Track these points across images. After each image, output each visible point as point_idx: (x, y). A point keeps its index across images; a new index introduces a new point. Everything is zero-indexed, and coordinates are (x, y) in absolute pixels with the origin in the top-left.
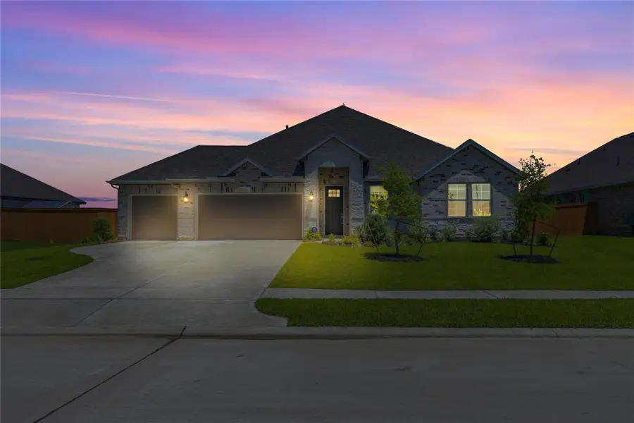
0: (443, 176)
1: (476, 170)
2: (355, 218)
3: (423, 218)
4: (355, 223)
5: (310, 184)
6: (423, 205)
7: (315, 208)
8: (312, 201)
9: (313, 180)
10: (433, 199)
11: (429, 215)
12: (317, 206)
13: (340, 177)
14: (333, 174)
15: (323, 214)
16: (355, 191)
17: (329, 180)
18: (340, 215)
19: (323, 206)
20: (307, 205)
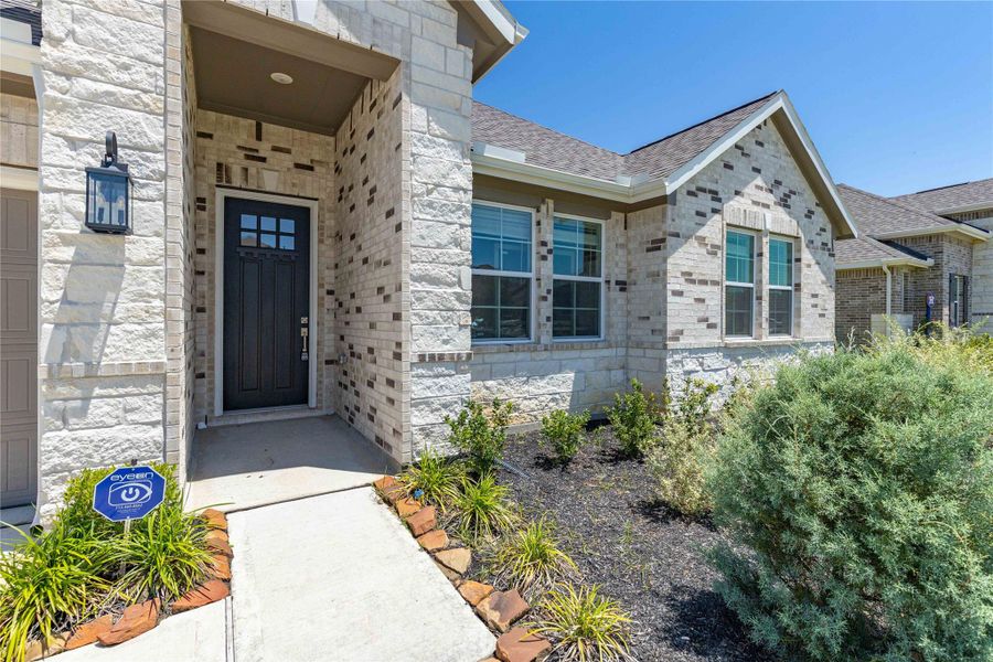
0: (715, 196)
1: (778, 194)
2: (432, 357)
3: (671, 345)
4: (429, 382)
5: (93, 100)
6: (670, 298)
7: (154, 287)
8: (121, 230)
9: (126, 67)
10: (694, 277)
11: (685, 333)
12: (167, 276)
13: (298, 166)
14: (264, 149)
15: (212, 317)
16: (430, 205)
17: (246, 170)
18: (295, 327)
19: (212, 282)
20: (74, 263)
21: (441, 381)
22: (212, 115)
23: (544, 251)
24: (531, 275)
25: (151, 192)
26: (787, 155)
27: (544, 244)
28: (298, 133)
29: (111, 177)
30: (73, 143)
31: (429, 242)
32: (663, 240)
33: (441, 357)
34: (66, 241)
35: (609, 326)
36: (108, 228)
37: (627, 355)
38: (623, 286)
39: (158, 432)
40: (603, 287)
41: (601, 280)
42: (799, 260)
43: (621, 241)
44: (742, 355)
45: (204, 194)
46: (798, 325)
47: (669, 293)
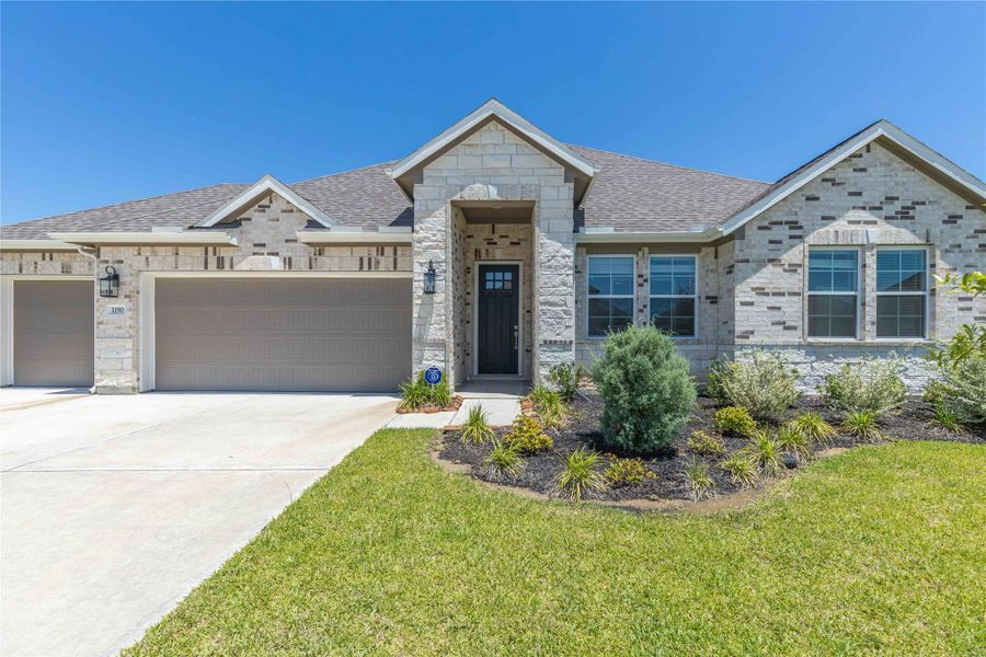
0: (794, 225)
1: (891, 209)
2: (550, 341)
3: (738, 341)
4: (550, 354)
5: (427, 248)
6: (738, 307)
7: (443, 312)
8: (433, 292)
9: (435, 235)
10: (766, 291)
11: (756, 333)
12: (446, 308)
13: (512, 243)
14: (496, 238)
15: (473, 326)
16: (550, 267)
17: (487, 251)
18: (512, 331)
19: (473, 308)
20: (421, 305)
21: (556, 354)
22: (473, 226)
23: (641, 280)
24: (634, 296)
25: (442, 278)
26: (908, 170)
27: (641, 276)
28: (512, 226)
29: (431, 275)
30: (421, 264)
31: (549, 285)
32: (733, 266)
33: (555, 342)
34: (419, 297)
35: (701, 328)
36: (430, 292)
37: (717, 350)
38: (713, 300)
39: (443, 364)
40: (697, 301)
41: (695, 296)
42: (933, 266)
43: (712, 267)
44: (834, 353)
45: (469, 265)
46: (933, 328)
47: (737, 304)
